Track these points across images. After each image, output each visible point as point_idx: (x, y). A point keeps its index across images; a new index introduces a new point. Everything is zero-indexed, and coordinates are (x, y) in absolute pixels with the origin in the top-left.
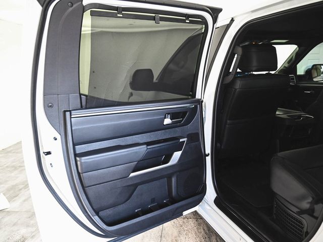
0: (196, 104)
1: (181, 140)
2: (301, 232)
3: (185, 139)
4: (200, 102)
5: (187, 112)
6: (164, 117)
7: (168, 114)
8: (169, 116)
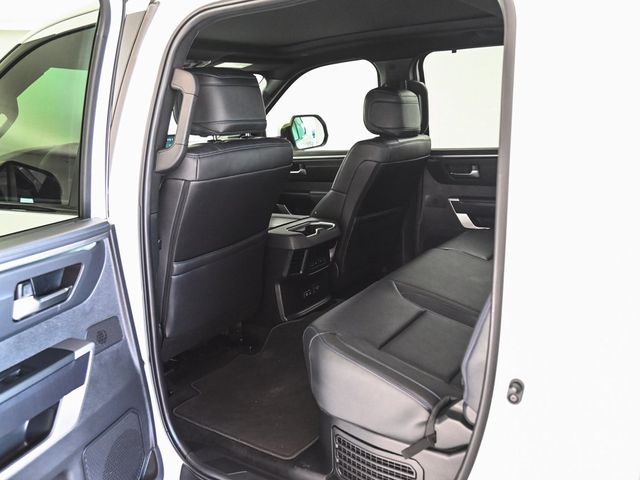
0: (98, 238)
1: (78, 354)
2: (412, 473)
3: (90, 348)
4: (108, 229)
5: (79, 265)
6: (12, 295)
7: (25, 283)
8: (29, 289)
